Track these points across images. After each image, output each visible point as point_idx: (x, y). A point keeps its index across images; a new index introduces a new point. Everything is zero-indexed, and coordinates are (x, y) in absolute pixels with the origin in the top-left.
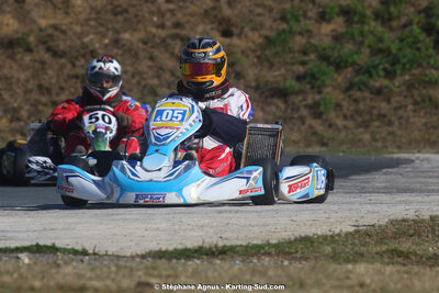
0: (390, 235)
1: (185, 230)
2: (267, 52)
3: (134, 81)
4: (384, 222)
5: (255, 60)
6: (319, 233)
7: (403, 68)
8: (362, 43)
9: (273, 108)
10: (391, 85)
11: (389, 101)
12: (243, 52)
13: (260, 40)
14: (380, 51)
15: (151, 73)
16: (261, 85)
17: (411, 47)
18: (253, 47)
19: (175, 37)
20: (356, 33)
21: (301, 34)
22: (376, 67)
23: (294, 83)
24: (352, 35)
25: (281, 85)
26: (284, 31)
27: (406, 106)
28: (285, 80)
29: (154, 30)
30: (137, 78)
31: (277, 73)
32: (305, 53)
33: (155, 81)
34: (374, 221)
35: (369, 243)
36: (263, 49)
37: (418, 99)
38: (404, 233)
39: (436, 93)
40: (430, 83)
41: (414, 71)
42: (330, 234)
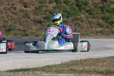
0: (70, 65)
4: (68, 61)
5: (33, 14)
6: (52, 64)
7: (71, 16)
8: (60, 9)
9: (38, 26)
10: (68, 20)
11: (68, 24)
12: (30, 11)
13: (34, 8)
14: (65, 11)
15: (6, 17)
16: (35, 20)
17: (73, 10)
18: (32, 10)
19: (12, 7)
21: (45, 7)
22: (64, 15)
23: (43, 19)
24: (58, 7)
26: (40, 6)
27: (72, 25)
28: (41, 19)
29: (6, 6)
30: (2, 18)
31: (39, 17)
32: (46, 12)
33: (7, 19)
34: (66, 61)
35: (65, 67)
36: (35, 11)
37: (75, 23)
38: (74, 64)
39: (79, 22)
40: (78, 19)
41: (74, 16)
42: (55, 64)
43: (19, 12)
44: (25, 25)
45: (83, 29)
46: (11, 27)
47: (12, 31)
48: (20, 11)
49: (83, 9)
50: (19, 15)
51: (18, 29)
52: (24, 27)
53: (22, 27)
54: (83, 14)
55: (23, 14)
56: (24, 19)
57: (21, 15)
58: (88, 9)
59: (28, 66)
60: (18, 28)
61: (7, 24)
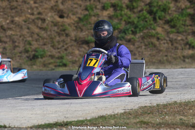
0: (140, 113)
1: (49, 114)
2: (80, 24)
3: (21, 39)
4: (136, 107)
5: (75, 28)
6: (109, 114)
7: (140, 30)
8: (121, 19)
9: (83, 49)
10: (135, 37)
11: (134, 45)
12: (69, 25)
13: (76, 19)
14: (129, 23)
15: (28, 35)
16: (78, 39)
17: (143, 21)
18: (73, 22)
19: (38, 19)
20: (119, 15)
21: (94, 16)
22: (128, 30)
23: (92, 38)
24: (117, 16)
25: (86, 39)
26: (87, 15)
27: (141, 47)
28: (88, 37)
29: (29, 16)
30: (22, 37)
31: (84, 34)
33: (30, 39)
34: (132, 107)
35: (130, 118)
36: (78, 23)
37: (147, 43)
38: (146, 113)
39: (154, 41)
40: (152, 36)
41: (144, 31)
42: (113, 114)
43: (51, 26)
44: (61, 48)
45: (161, 53)
46: (37, 51)
47: (40, 59)
48: (53, 24)
49: (160, 19)
50: (50, 31)
51: (50, 56)
52: (59, 52)
53: (56, 52)
54: (159, 27)
55: (58, 29)
56: (59, 37)
57: (54, 31)
58: (168, 18)
59: (67, 118)
60: (49, 53)
61: (31, 48)
